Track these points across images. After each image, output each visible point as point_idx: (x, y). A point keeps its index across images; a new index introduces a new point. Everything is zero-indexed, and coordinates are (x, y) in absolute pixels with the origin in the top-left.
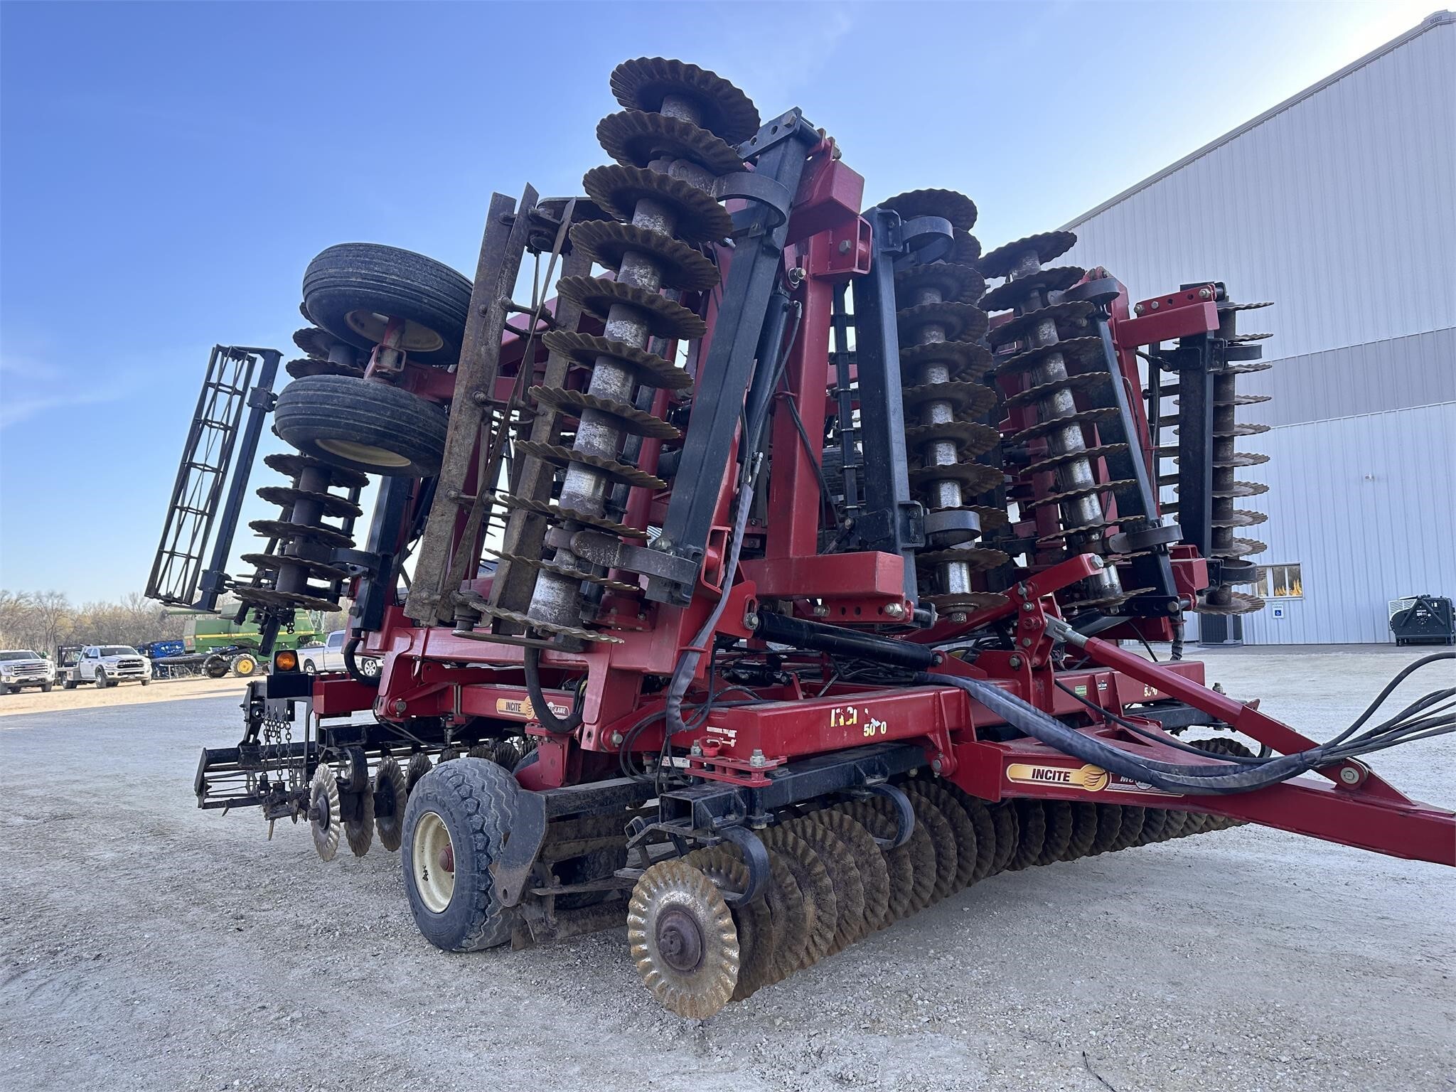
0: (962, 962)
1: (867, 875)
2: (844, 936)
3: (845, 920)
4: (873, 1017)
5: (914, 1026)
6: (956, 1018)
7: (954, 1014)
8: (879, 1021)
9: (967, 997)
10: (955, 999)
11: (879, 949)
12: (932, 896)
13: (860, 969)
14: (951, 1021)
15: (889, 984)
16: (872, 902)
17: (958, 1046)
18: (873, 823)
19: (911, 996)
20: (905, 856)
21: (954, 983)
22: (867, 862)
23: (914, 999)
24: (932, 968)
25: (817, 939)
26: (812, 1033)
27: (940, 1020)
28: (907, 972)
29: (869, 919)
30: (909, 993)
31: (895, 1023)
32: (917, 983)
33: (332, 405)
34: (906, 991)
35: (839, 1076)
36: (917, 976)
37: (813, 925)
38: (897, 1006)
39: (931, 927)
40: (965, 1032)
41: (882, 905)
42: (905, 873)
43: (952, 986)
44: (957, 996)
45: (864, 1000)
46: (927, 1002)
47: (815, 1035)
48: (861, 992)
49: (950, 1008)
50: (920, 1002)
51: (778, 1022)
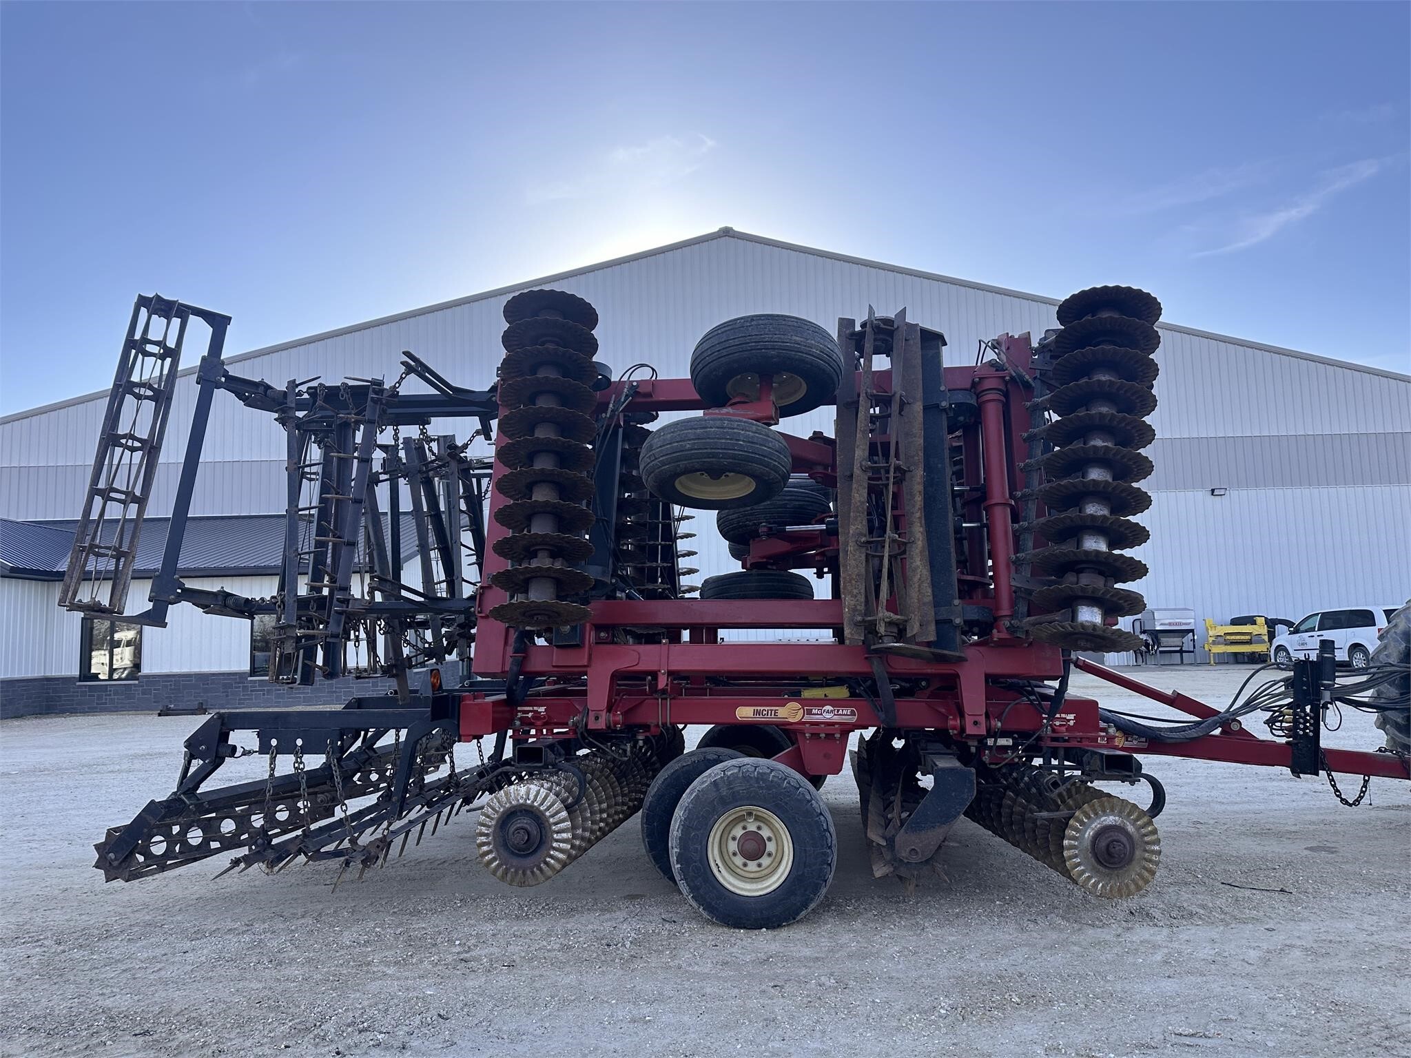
33: (769, 448)
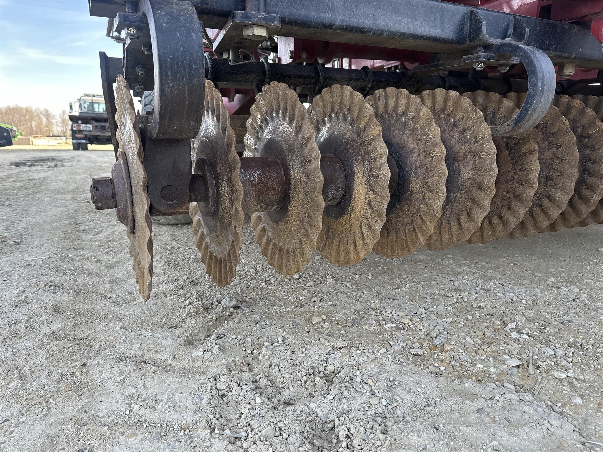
0: (590, 296)
1: (468, 168)
2: (416, 236)
3: (420, 216)
4: (437, 342)
5: (492, 370)
6: (567, 370)
7: (564, 363)
8: (443, 349)
9: (592, 342)
10: (572, 340)
11: (489, 269)
12: (562, 214)
13: (456, 283)
14: (557, 374)
15: (482, 304)
16: (470, 204)
17: (559, 432)
18: (494, 113)
19: (505, 324)
20: (531, 152)
21: (574, 318)
22: (471, 151)
23: (507, 329)
24: (548, 296)
25: (365, 230)
26: (339, 345)
27: (538, 367)
28: (512, 295)
29: (463, 224)
30: (505, 319)
31: (464, 357)
32: (522, 309)
34: (501, 317)
35: (330, 425)
36: (524, 302)
37: (363, 212)
38: (480, 333)
39: (558, 259)
40: (578, 401)
41: (481, 207)
42: (527, 175)
43: (570, 322)
44: (576, 337)
45: (439, 316)
46: (525, 336)
47: (340, 349)
48: (441, 307)
49: (560, 353)
50: (514, 335)
51: (315, 320)
